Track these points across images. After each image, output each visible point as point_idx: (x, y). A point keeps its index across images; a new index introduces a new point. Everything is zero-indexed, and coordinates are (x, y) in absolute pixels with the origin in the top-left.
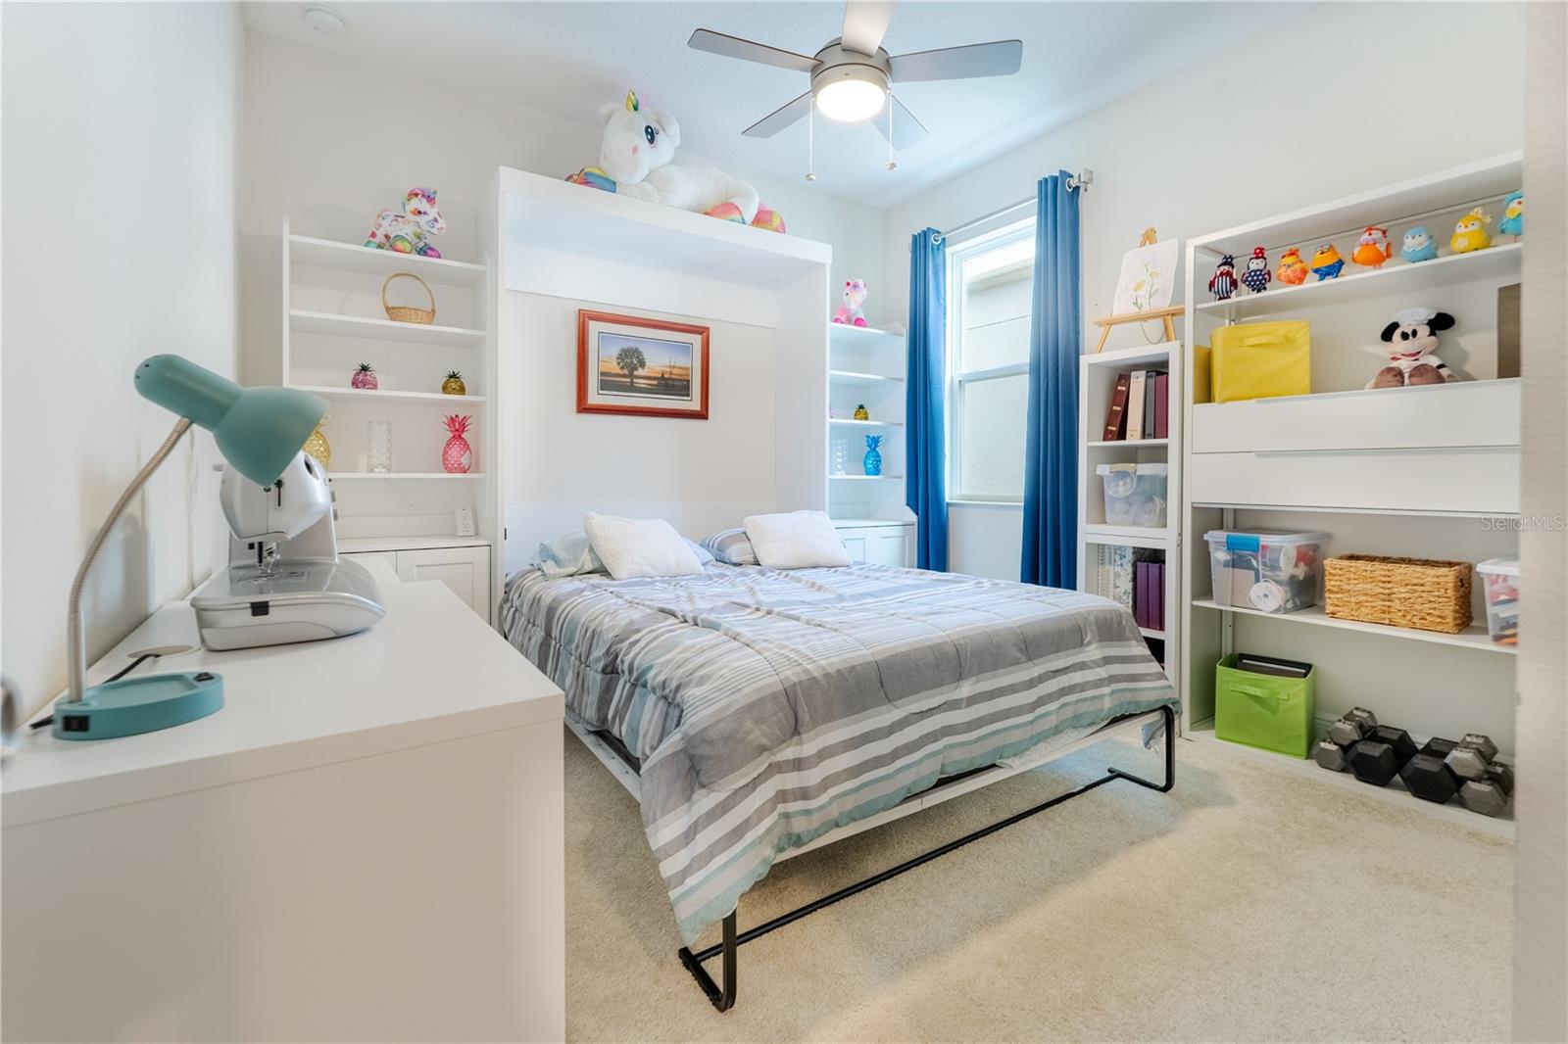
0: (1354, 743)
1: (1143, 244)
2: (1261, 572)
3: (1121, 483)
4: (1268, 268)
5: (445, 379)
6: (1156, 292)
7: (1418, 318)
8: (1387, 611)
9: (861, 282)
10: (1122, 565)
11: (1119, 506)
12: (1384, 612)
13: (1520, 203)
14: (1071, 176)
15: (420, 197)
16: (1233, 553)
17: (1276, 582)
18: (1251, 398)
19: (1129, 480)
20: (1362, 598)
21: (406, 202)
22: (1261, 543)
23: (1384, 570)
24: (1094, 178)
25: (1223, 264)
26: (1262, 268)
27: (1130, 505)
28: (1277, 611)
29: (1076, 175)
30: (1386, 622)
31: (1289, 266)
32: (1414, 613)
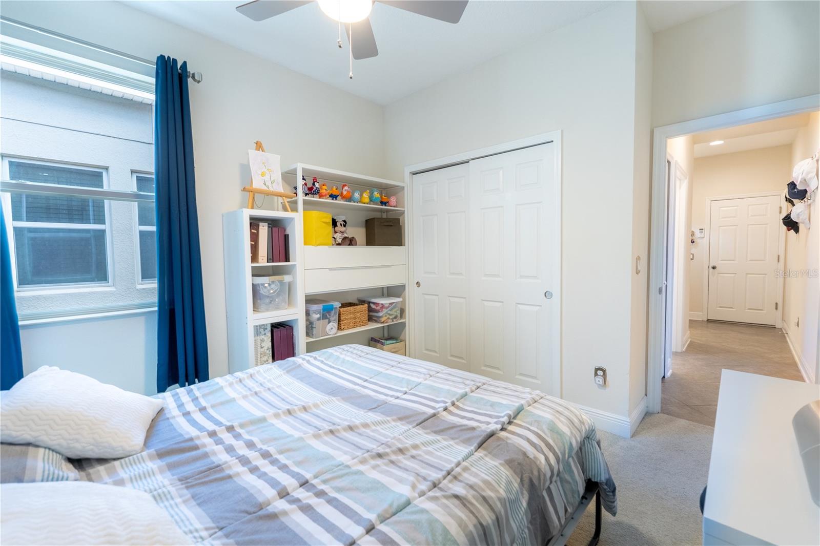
10: (265, 334)
16: (322, 314)
22: (334, 307)
30: (355, 327)
32: (361, 321)
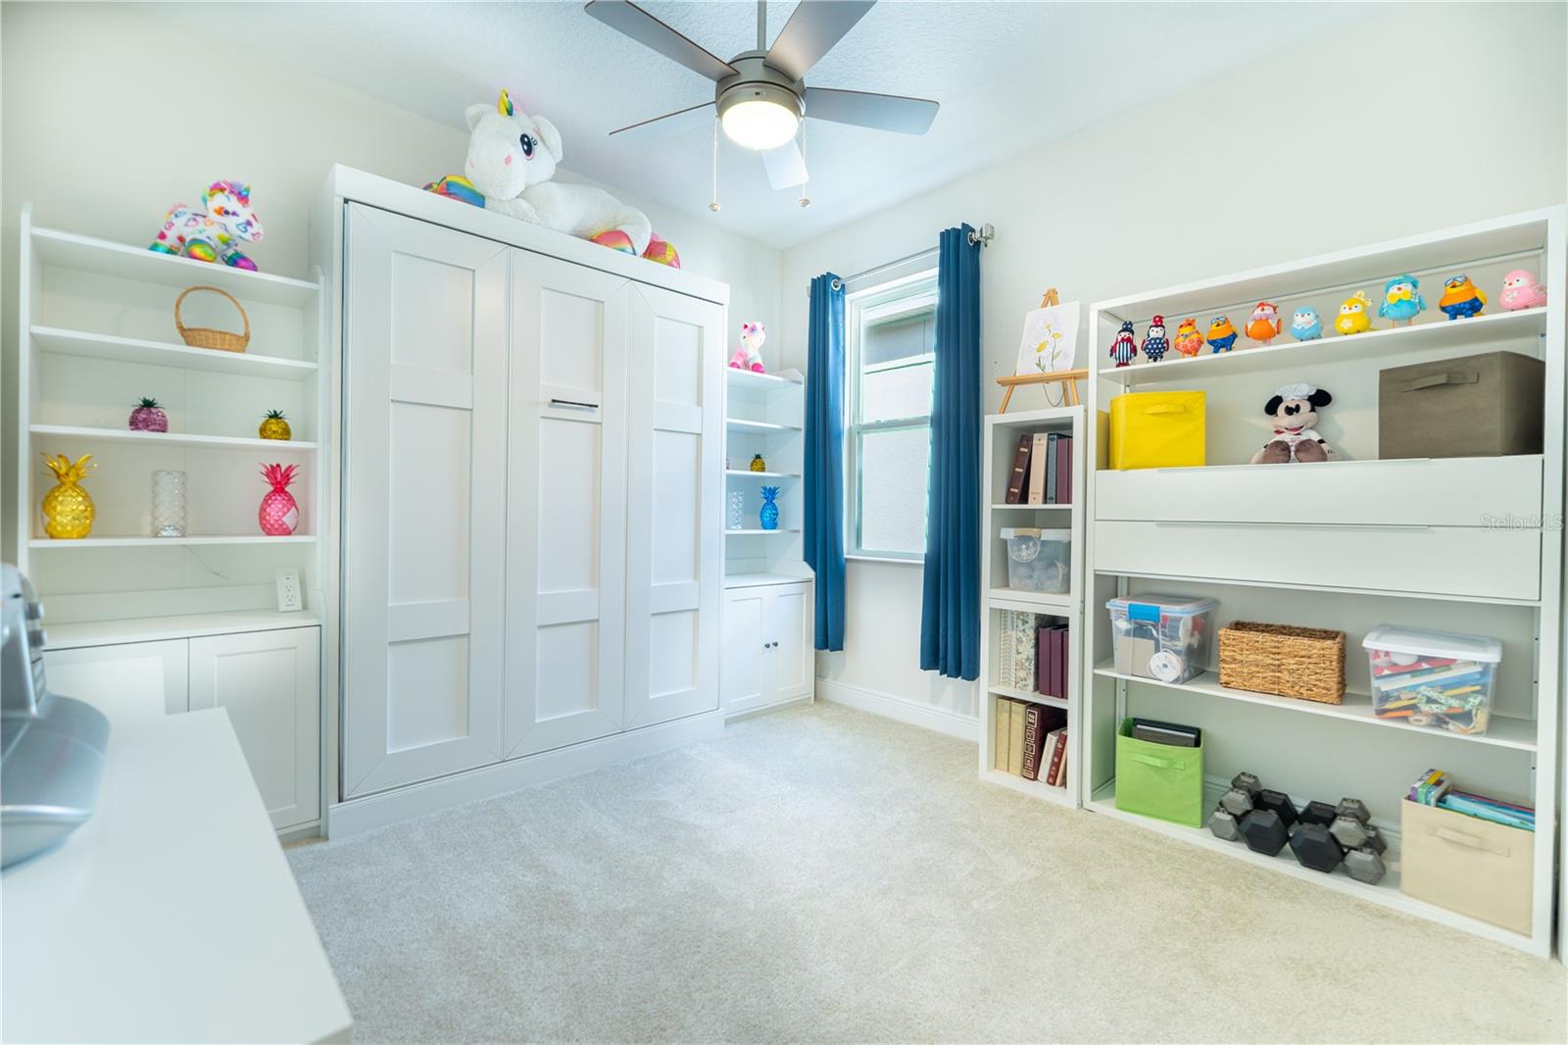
0: (1247, 812)
1: (1045, 305)
2: (1161, 642)
3: (1024, 547)
4: (1166, 337)
5: (264, 419)
6: (1059, 353)
7: (1300, 394)
8: (1277, 681)
9: (759, 325)
10: (1024, 631)
11: (1022, 570)
12: (1274, 683)
13: (1399, 289)
14: (973, 231)
15: (226, 193)
16: (1135, 623)
17: (1175, 652)
18: (1153, 467)
19: (1031, 544)
20: (1254, 669)
21: (208, 198)
22: (1162, 614)
23: (1275, 642)
24: (996, 234)
25: (1124, 330)
26: (1161, 336)
27: (1033, 570)
28: (1176, 681)
29: (978, 229)
30: (1276, 692)
31: (1187, 336)
32: (1302, 684)
